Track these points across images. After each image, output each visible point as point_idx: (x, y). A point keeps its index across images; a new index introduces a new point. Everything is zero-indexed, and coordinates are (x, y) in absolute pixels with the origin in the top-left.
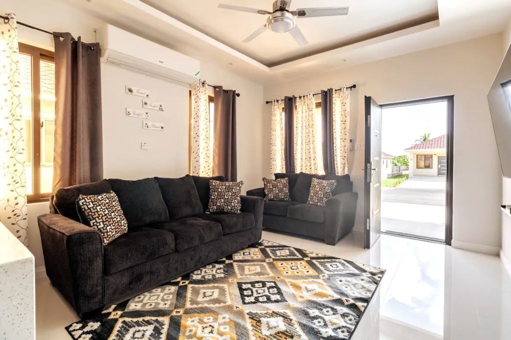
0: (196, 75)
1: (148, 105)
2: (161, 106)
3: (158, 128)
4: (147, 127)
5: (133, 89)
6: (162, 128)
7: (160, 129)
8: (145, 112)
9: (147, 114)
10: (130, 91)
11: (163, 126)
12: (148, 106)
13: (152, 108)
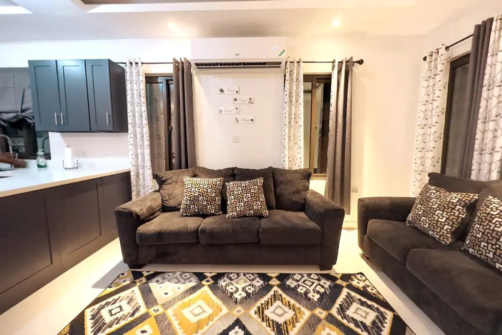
0: (280, 55)
1: (238, 100)
2: (250, 99)
3: (248, 120)
4: (237, 121)
5: (223, 88)
6: (252, 120)
7: (251, 122)
8: (235, 108)
9: (237, 109)
10: (222, 91)
11: (253, 119)
12: (238, 102)
13: (242, 102)
